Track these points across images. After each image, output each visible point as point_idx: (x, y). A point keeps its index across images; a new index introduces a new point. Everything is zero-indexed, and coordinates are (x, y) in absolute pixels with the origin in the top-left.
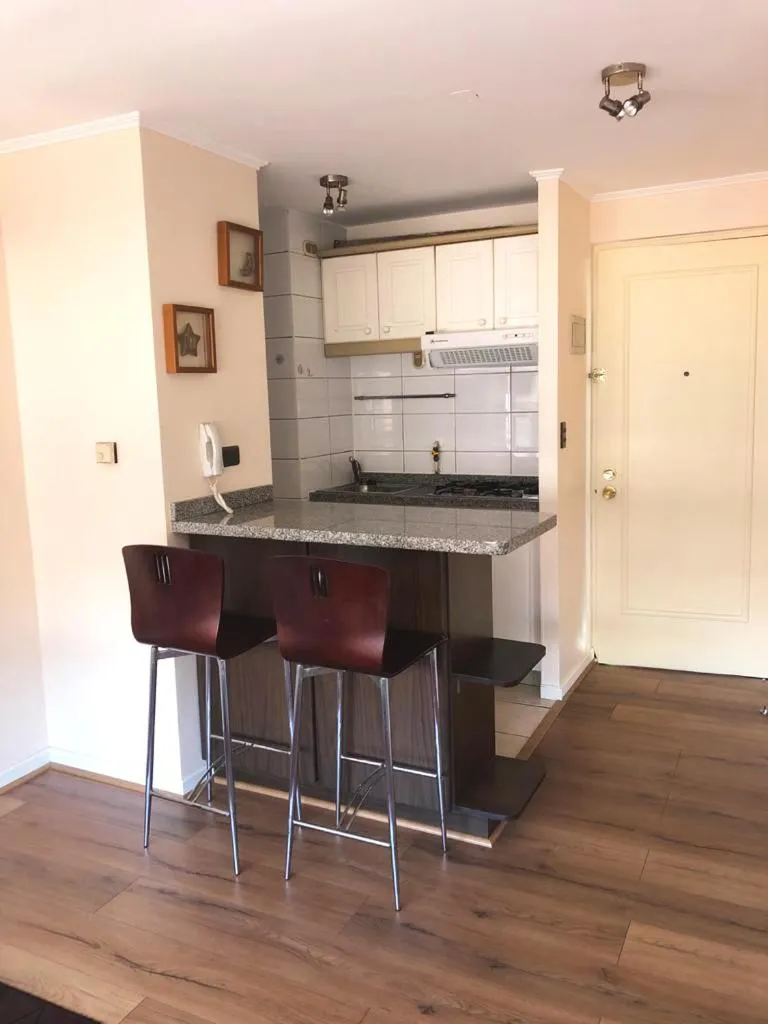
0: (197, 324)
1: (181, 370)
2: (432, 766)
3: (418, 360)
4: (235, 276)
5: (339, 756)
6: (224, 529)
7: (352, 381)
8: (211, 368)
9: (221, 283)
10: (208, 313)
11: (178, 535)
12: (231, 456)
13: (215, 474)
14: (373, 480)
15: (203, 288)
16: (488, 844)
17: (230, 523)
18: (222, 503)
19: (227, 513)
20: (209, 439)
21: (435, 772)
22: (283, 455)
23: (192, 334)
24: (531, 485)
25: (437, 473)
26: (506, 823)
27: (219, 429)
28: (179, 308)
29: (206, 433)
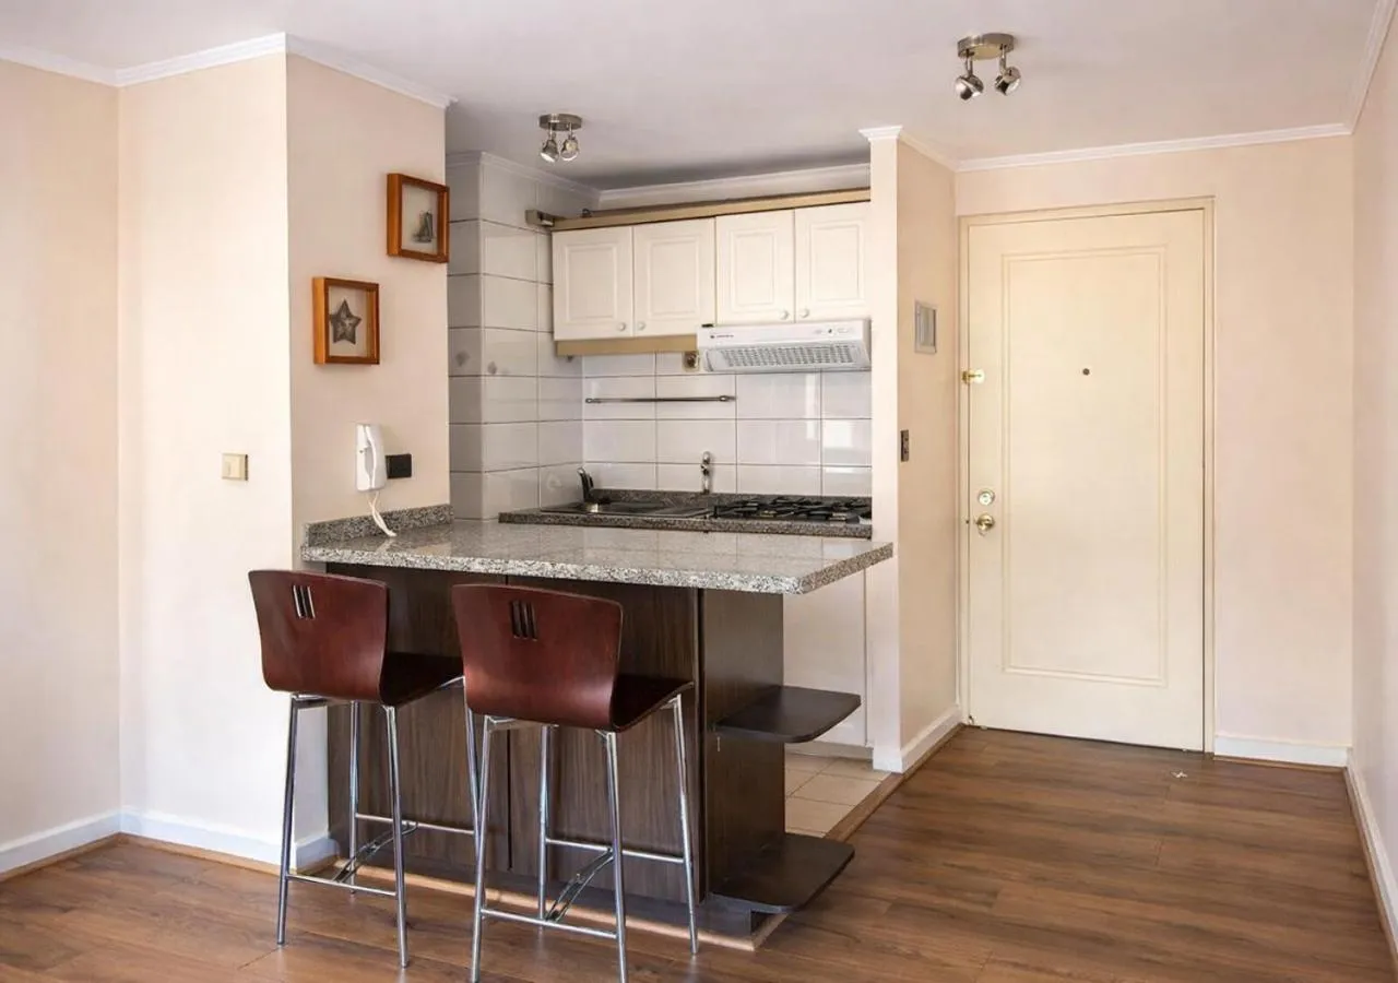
0: (356, 303)
1: (332, 360)
2: (676, 849)
3: (690, 361)
4: (408, 243)
5: (544, 840)
6: (381, 556)
7: (584, 380)
8: (372, 359)
9: (390, 253)
10: (371, 289)
11: (310, 563)
12: (399, 467)
13: (373, 486)
14: (608, 499)
15: (365, 258)
16: (748, 947)
17: (391, 549)
18: (381, 523)
19: (388, 537)
20: (369, 442)
21: (681, 856)
22: (465, 466)
23: (349, 316)
24: (860, 508)
25: (706, 492)
26: (784, 917)
27: (384, 433)
28: (330, 283)
29: (364, 436)
